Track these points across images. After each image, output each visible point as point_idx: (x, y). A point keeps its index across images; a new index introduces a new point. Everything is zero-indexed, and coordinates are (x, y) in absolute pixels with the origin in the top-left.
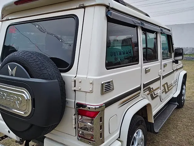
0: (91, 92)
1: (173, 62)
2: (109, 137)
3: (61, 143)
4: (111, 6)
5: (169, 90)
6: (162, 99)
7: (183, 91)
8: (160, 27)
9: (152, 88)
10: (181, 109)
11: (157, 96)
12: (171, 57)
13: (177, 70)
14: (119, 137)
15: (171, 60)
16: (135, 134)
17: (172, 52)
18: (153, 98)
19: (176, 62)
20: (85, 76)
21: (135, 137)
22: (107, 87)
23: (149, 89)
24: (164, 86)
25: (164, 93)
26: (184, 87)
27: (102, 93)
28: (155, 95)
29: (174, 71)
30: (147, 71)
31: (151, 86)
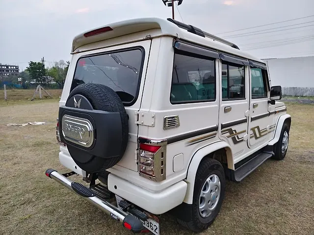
0: (153, 126)
1: (269, 102)
2: (171, 176)
3: (124, 179)
4: (179, 37)
5: (261, 136)
6: (251, 146)
7: (284, 140)
8: (249, 60)
9: (235, 131)
10: (280, 161)
11: (242, 140)
12: (266, 96)
13: (275, 112)
14: (186, 178)
15: (265, 100)
16: (208, 179)
17: (268, 90)
18: (235, 142)
19: (273, 102)
20: (148, 110)
21: (207, 183)
22: (171, 122)
23: (231, 131)
24: (253, 129)
25: (254, 138)
26: (286, 134)
27: (165, 128)
28: (239, 139)
29: (270, 114)
30: (227, 110)
31: (233, 128)
